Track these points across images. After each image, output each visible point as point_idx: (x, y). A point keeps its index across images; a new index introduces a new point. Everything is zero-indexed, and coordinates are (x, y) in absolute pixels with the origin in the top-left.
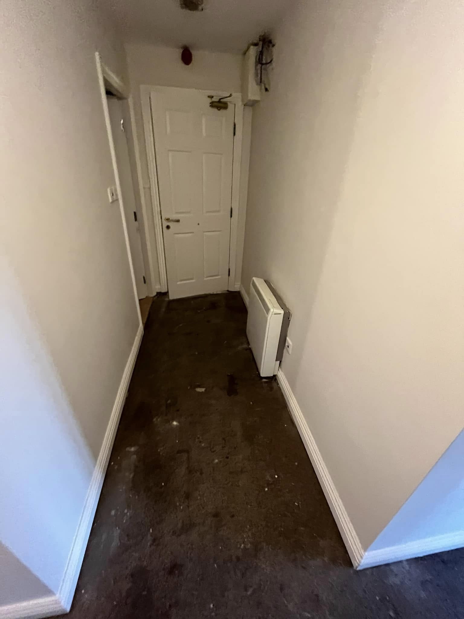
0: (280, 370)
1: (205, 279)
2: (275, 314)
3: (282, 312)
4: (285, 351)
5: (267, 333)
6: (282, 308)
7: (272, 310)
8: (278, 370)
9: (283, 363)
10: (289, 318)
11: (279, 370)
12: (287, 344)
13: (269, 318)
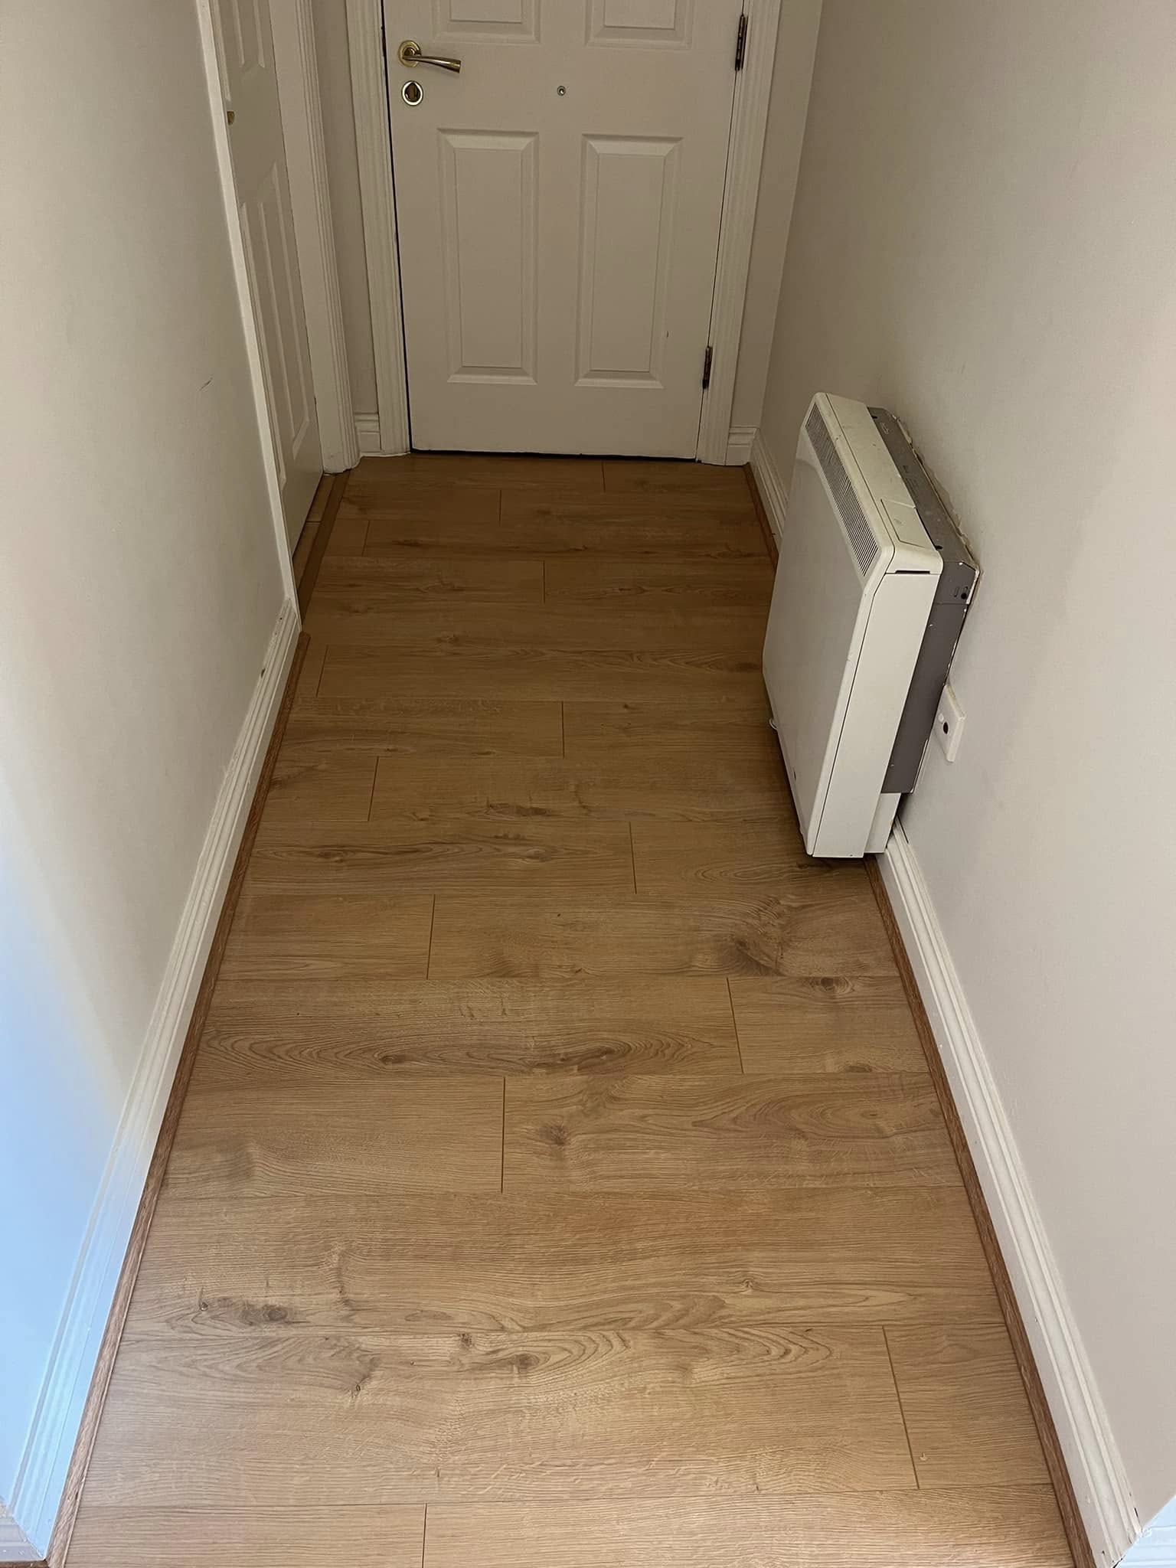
0: (897, 834)
1: (583, 382)
2: (898, 572)
3: (935, 564)
4: (930, 746)
5: (852, 657)
6: (938, 548)
7: (885, 553)
8: (892, 832)
9: (915, 807)
10: (965, 596)
11: (894, 832)
12: (941, 718)
13: (868, 590)
